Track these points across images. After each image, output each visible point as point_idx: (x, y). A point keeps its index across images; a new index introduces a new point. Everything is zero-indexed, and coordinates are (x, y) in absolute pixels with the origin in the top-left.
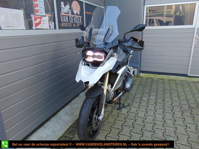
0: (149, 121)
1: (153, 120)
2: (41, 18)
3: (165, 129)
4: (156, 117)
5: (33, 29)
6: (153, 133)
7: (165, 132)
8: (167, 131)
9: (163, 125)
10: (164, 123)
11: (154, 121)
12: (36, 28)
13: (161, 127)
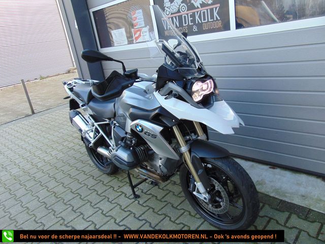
0: (83, 208)
1: (82, 214)
2: (140, 31)
3: (57, 217)
4: (83, 221)
5: (133, 43)
6: (65, 202)
7: (54, 215)
8: (54, 217)
9: (63, 219)
10: (66, 223)
11: (79, 214)
12: (137, 41)
13: (63, 215)
